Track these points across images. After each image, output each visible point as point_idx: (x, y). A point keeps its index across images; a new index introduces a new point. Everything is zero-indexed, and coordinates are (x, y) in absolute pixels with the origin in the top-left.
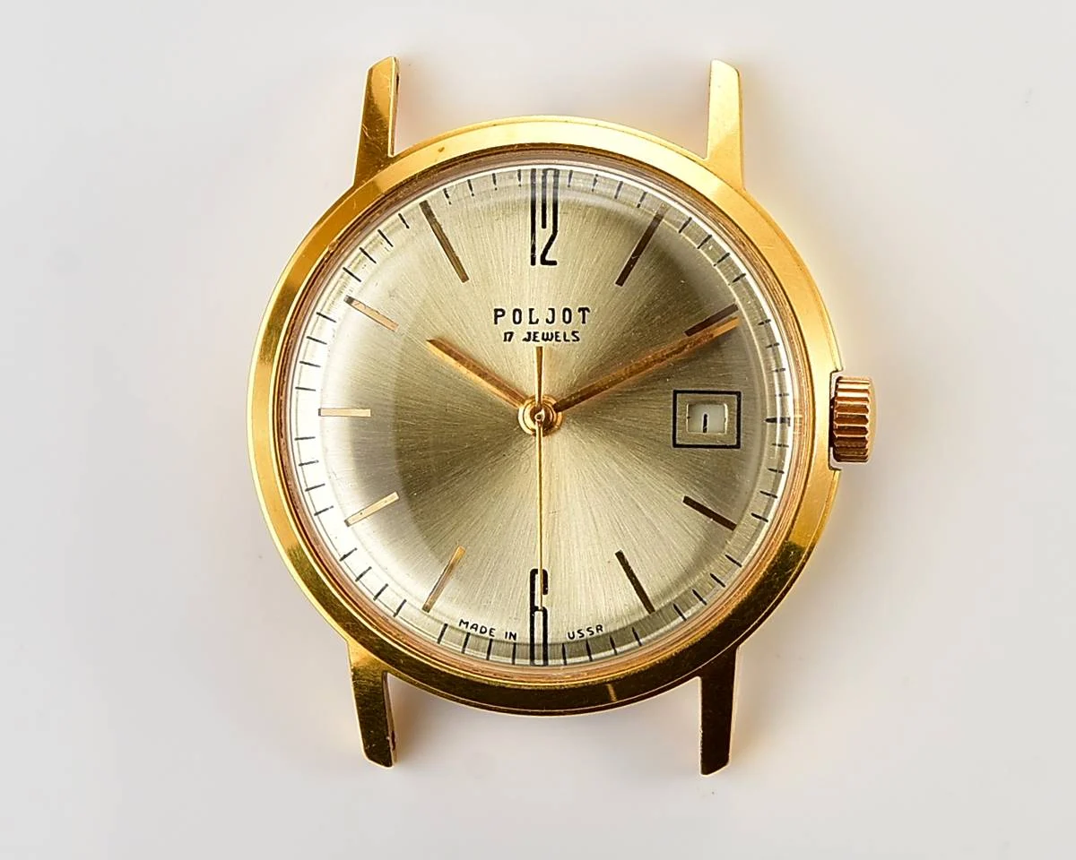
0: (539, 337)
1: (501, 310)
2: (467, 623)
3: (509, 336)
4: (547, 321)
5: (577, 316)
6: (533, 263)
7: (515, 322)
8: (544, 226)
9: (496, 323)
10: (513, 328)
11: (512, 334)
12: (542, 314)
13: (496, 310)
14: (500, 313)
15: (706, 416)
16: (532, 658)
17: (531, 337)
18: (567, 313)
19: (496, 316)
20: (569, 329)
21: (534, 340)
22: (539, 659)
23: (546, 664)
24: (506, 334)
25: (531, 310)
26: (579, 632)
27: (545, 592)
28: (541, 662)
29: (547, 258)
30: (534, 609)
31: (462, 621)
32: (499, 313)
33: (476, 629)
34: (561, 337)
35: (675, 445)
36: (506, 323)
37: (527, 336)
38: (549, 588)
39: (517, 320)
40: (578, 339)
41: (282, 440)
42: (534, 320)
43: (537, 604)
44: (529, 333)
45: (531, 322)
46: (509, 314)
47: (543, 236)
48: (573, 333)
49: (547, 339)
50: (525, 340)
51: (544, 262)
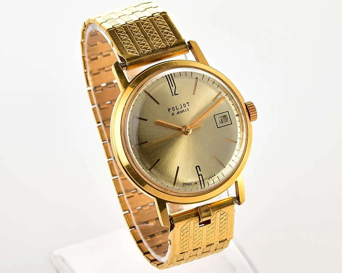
1: (170, 109)
2: (185, 184)
3: (173, 114)
4: (181, 108)
5: (187, 105)
6: (173, 96)
7: (173, 111)
8: (173, 86)
9: (169, 112)
11: (173, 113)
13: (168, 109)
14: (169, 109)
15: (222, 119)
16: (201, 187)
17: (178, 113)
18: (184, 105)
19: (169, 110)
20: (186, 108)
25: (176, 107)
26: (210, 178)
29: (176, 93)
30: (199, 175)
31: (184, 184)
33: (187, 184)
34: (185, 111)
36: (171, 111)
37: (177, 113)
38: (201, 170)
40: (189, 110)
43: (199, 174)
44: (177, 112)
45: (177, 109)
46: (171, 109)
47: (173, 89)
48: (187, 109)
49: (182, 112)
50: (177, 114)
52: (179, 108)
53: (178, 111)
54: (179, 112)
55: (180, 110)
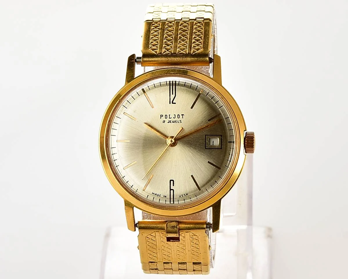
0: (172, 122)
2: (154, 193)
3: (164, 122)
4: (174, 118)
5: (181, 116)
6: (170, 103)
7: (165, 118)
8: (173, 94)
9: (161, 118)
10: (165, 119)
11: (165, 121)
12: (172, 116)
13: (161, 115)
15: (213, 141)
16: (170, 202)
17: (169, 122)
18: (178, 116)
19: (161, 117)
20: (179, 120)
21: (170, 122)
22: (172, 202)
23: (174, 203)
24: (163, 121)
25: (169, 115)
26: (182, 195)
27: (173, 185)
28: (173, 203)
29: (174, 102)
32: (162, 116)
33: (156, 195)
34: (177, 122)
35: (206, 148)
36: (163, 118)
37: (168, 122)
39: (166, 117)
40: (181, 122)
41: (108, 148)
42: (170, 118)
43: (171, 189)
45: (169, 118)
46: (164, 116)
47: (172, 96)
48: (180, 121)
49: (174, 122)
51: (173, 103)
52: (172, 118)
53: (170, 120)
54: (171, 121)
55: (172, 120)
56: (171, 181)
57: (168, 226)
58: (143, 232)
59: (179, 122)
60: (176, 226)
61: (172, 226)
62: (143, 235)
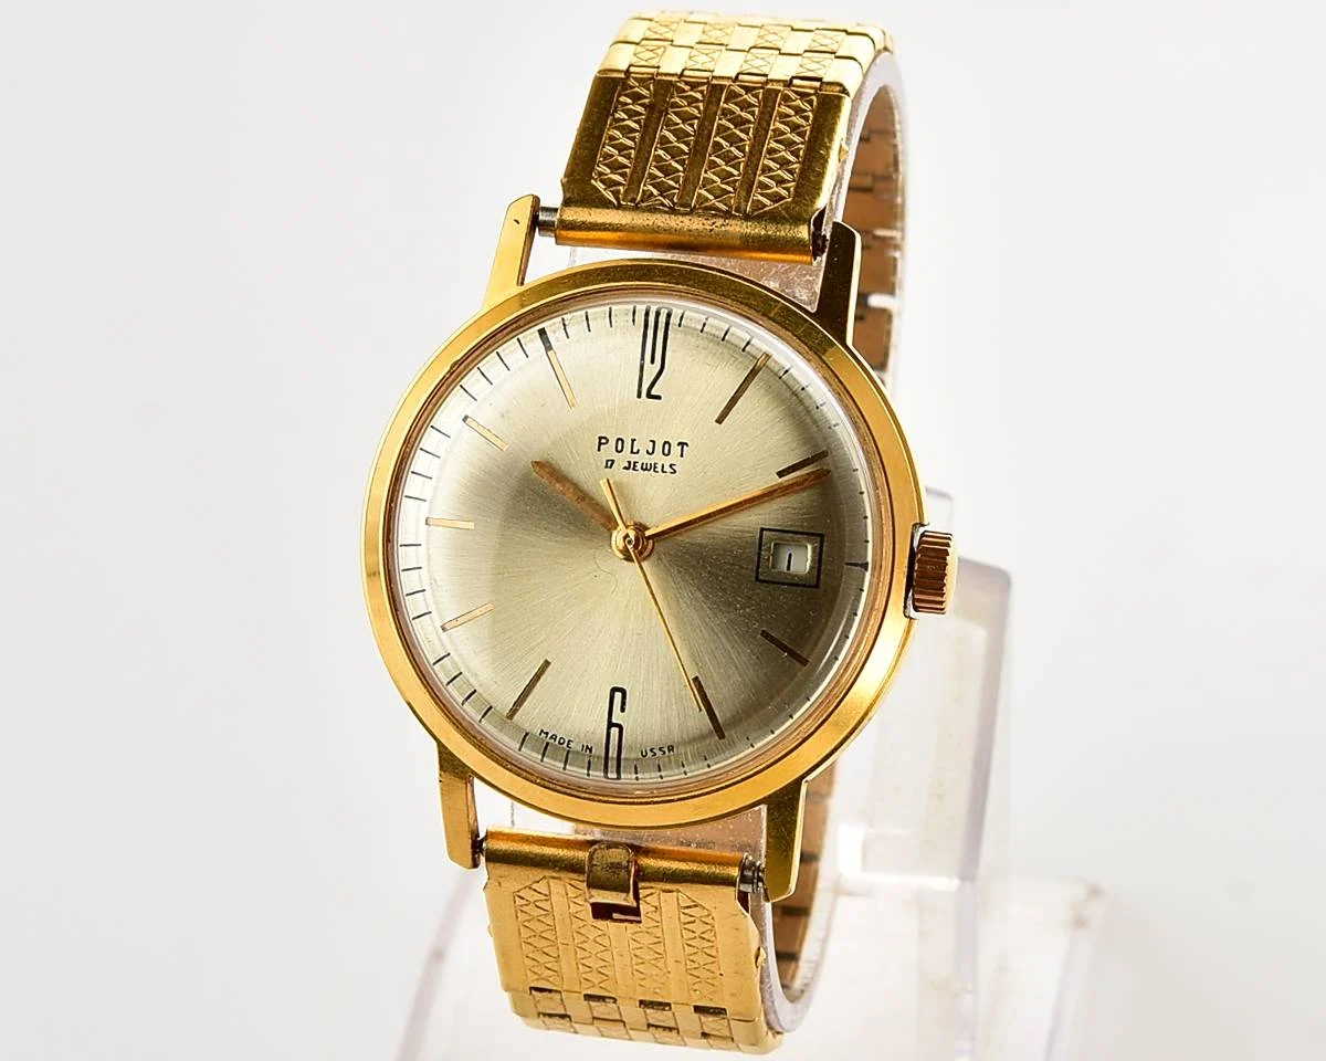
0: (639, 466)
1: (605, 438)
2: (547, 733)
3: (610, 463)
4: (648, 452)
5: (676, 450)
7: (617, 451)
9: (599, 450)
10: (615, 456)
11: (613, 461)
12: (643, 445)
13: (600, 438)
16: (606, 772)
17: (631, 466)
18: (667, 446)
19: (600, 444)
20: (667, 461)
21: (634, 469)
22: (612, 772)
23: (619, 778)
24: (607, 461)
25: (633, 440)
26: (651, 750)
27: (623, 710)
28: (615, 776)
29: (653, 392)
30: (611, 725)
31: (542, 731)
32: (602, 441)
33: (555, 740)
34: (659, 469)
36: (609, 451)
37: (627, 465)
38: (627, 707)
39: (619, 448)
40: (675, 472)
42: (635, 450)
43: (614, 721)
44: (629, 462)
45: (632, 452)
46: (612, 443)
49: (646, 469)
50: (625, 468)
51: (649, 396)
52: (643, 452)
53: (633, 458)
54: (635, 463)
55: (643, 458)
56: (614, 690)
57: (594, 862)
58: (503, 874)
59: (667, 468)
60: (625, 863)
61: (612, 863)
62: (503, 884)
